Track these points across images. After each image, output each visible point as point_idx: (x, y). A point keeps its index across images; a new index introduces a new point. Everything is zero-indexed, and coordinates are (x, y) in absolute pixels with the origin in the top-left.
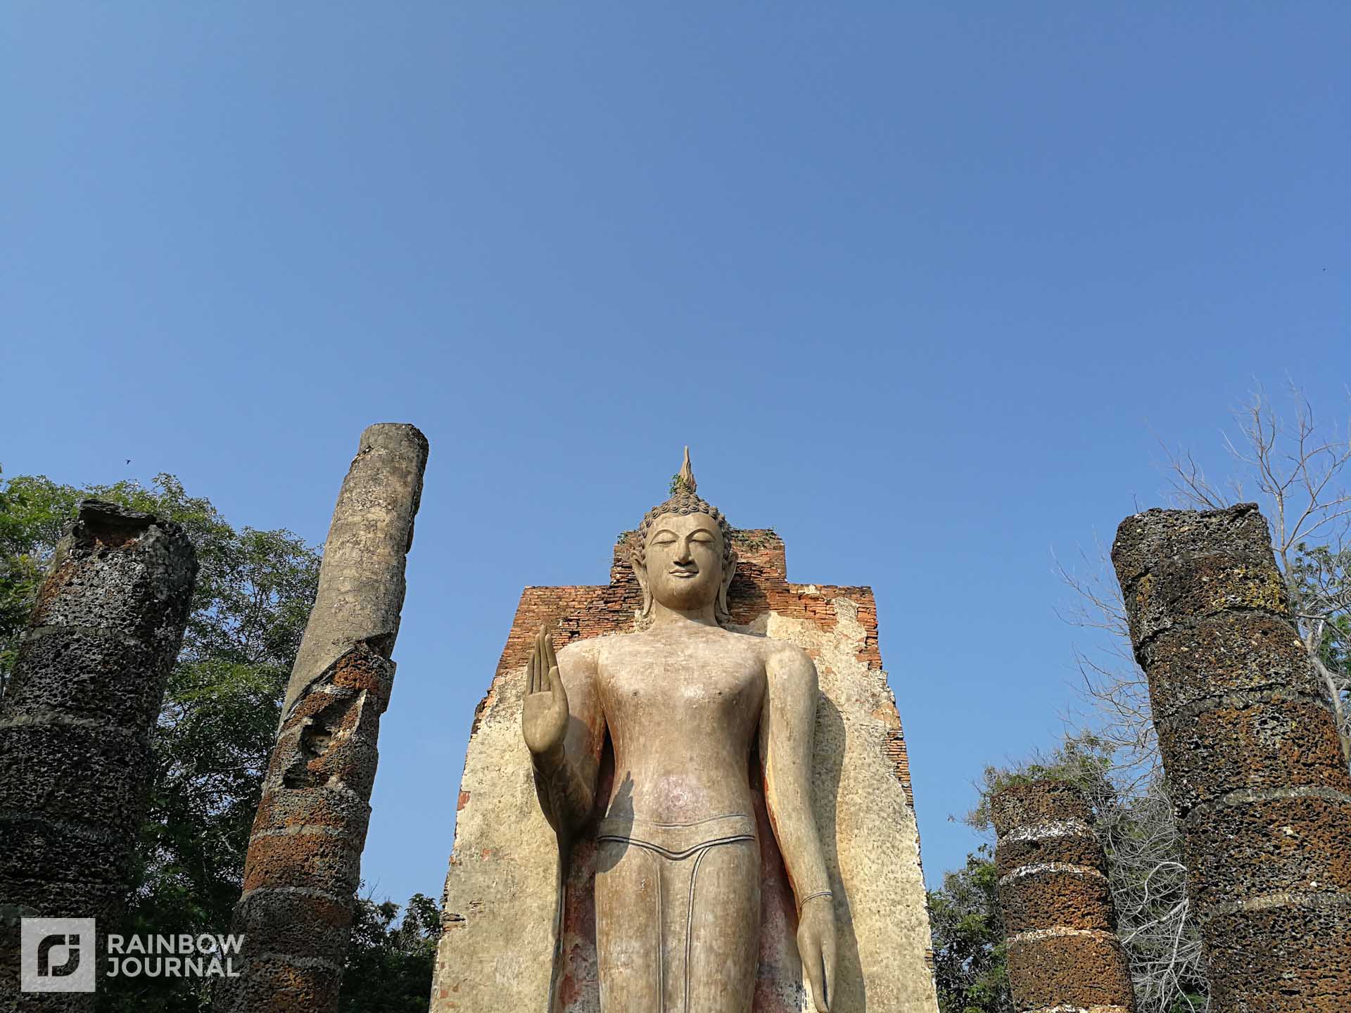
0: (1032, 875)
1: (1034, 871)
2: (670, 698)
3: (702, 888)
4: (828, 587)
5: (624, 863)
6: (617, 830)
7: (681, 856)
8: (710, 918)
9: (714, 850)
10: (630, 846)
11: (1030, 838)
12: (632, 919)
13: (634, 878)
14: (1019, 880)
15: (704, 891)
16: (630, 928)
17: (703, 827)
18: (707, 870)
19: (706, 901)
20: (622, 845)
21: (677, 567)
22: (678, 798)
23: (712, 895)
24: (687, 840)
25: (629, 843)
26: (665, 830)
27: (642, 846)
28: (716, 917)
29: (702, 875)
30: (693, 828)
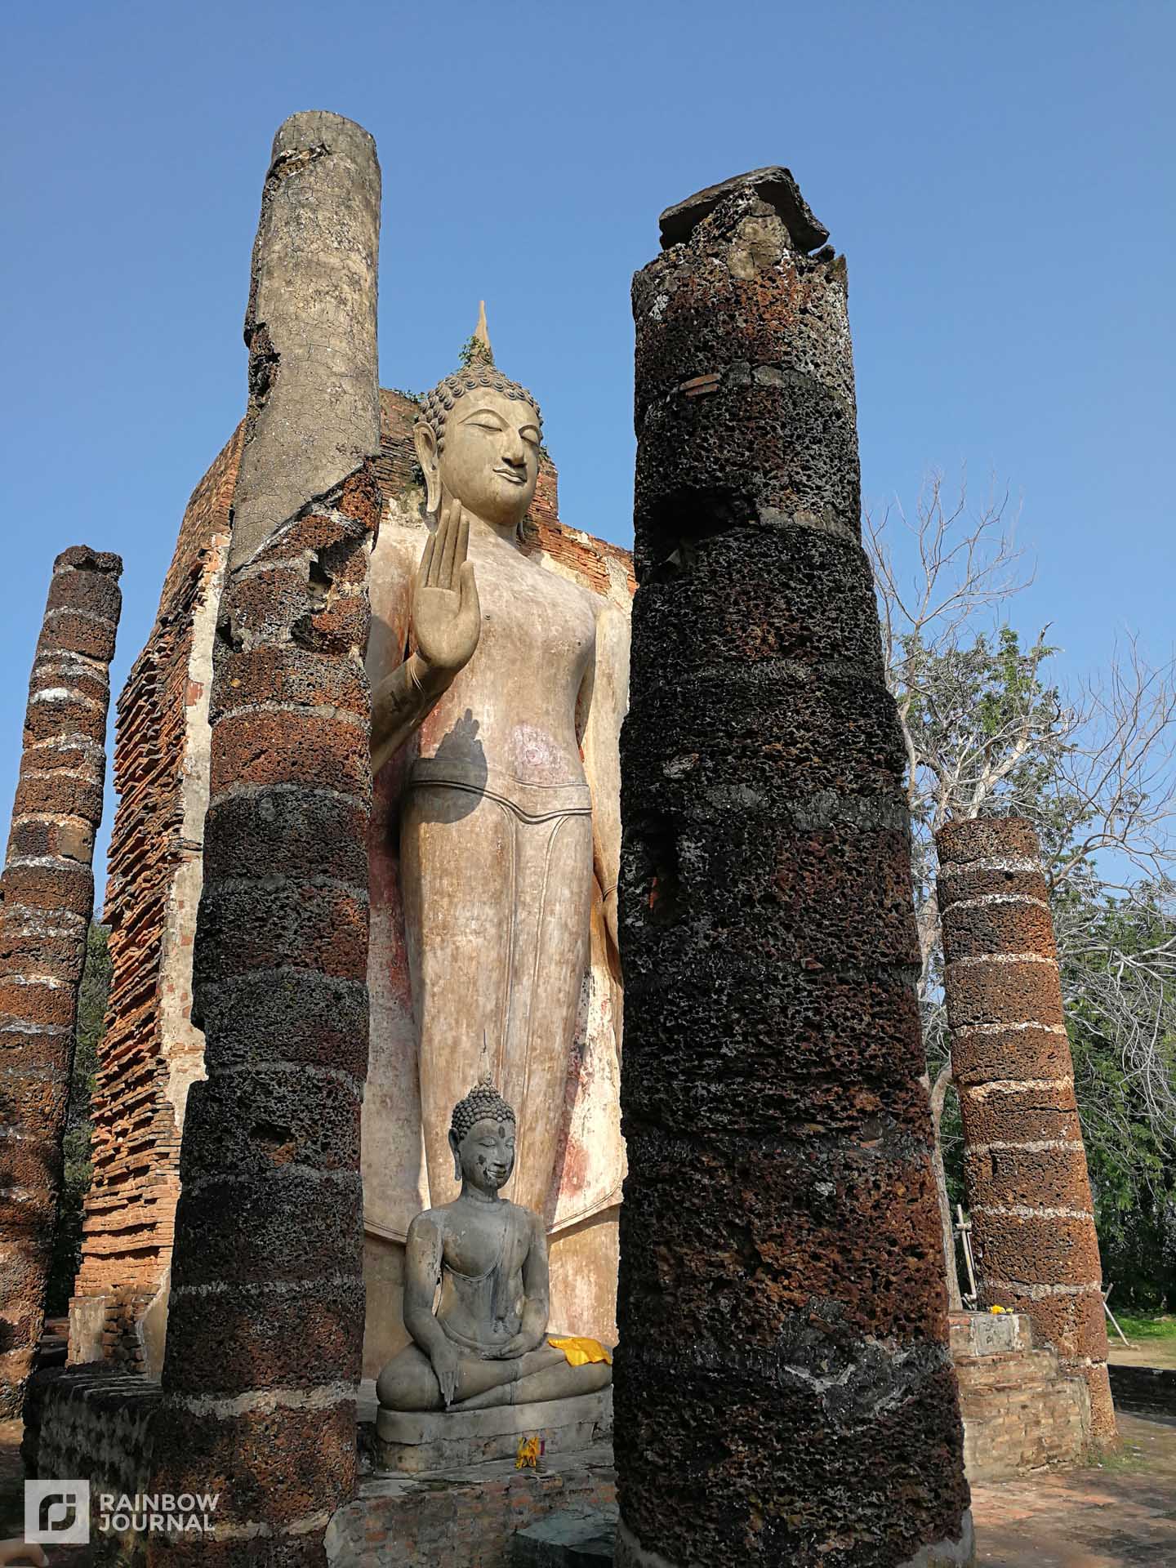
0: (1009, 903)
1: (1012, 900)
2: (527, 633)
3: (559, 859)
4: (598, 540)
5: (477, 818)
6: (466, 777)
7: (534, 820)
8: (567, 893)
9: (573, 820)
10: (484, 798)
11: (1006, 869)
12: (486, 884)
13: (490, 837)
14: (993, 906)
15: (561, 863)
16: (484, 892)
17: (563, 793)
18: (565, 841)
19: (563, 875)
20: (473, 795)
21: (506, 466)
22: (532, 753)
23: (568, 869)
24: (544, 804)
25: (482, 795)
26: (522, 788)
27: (501, 801)
28: (572, 892)
29: (559, 845)
30: (551, 792)
